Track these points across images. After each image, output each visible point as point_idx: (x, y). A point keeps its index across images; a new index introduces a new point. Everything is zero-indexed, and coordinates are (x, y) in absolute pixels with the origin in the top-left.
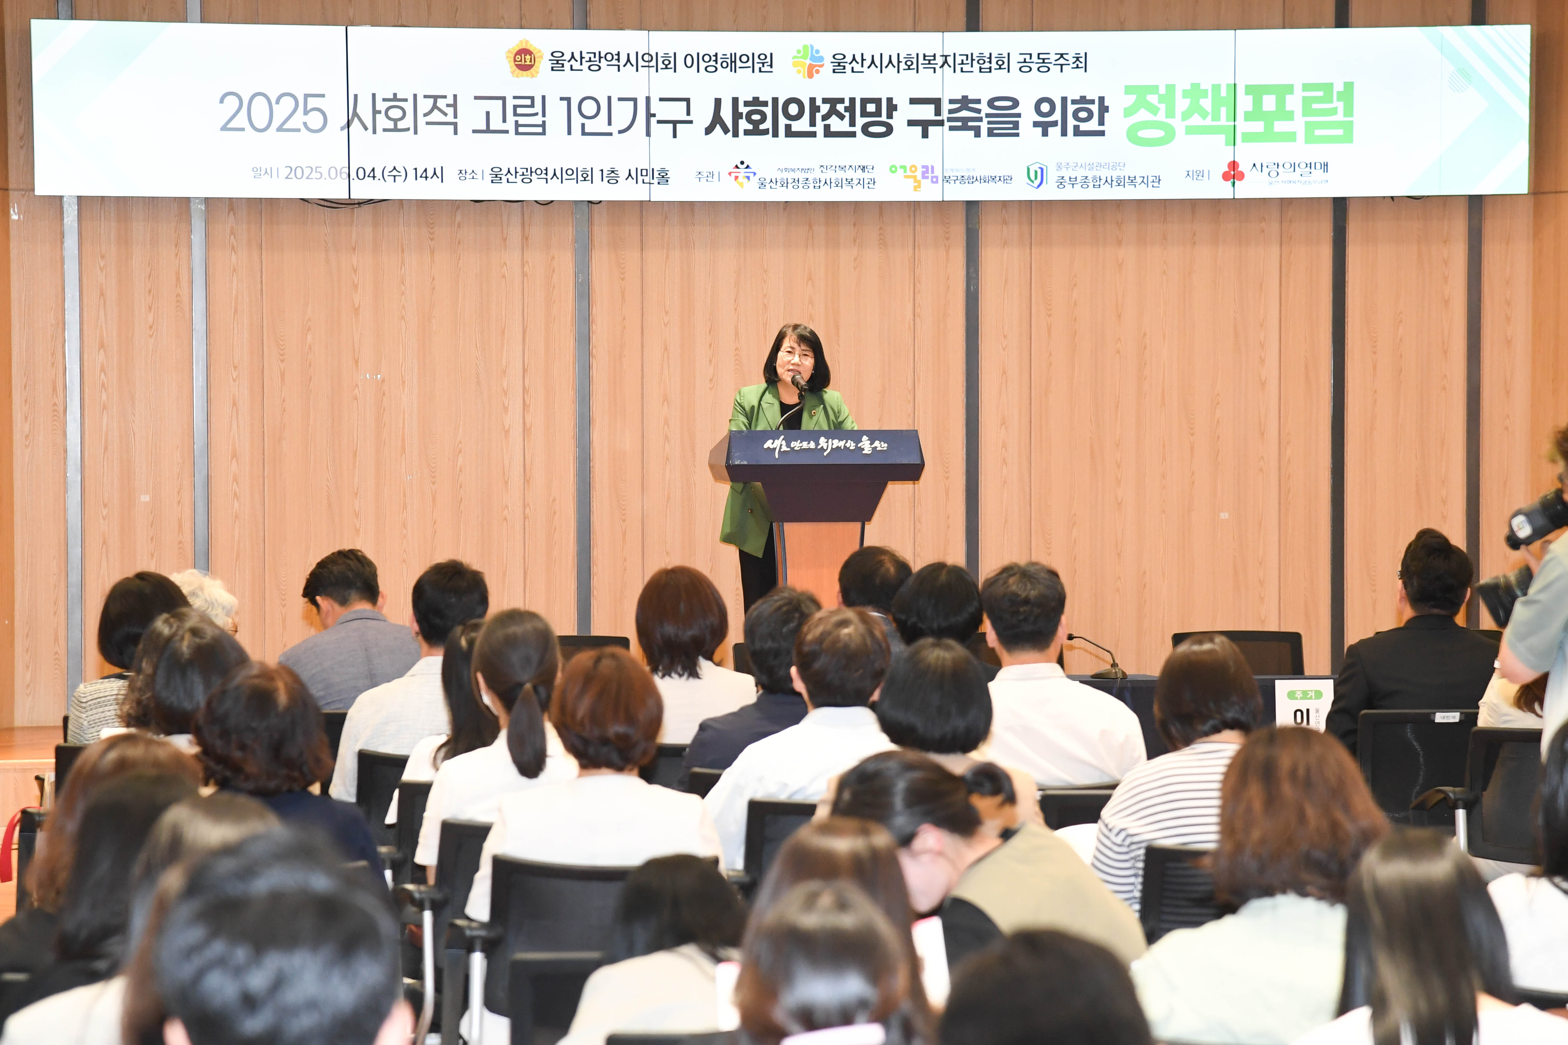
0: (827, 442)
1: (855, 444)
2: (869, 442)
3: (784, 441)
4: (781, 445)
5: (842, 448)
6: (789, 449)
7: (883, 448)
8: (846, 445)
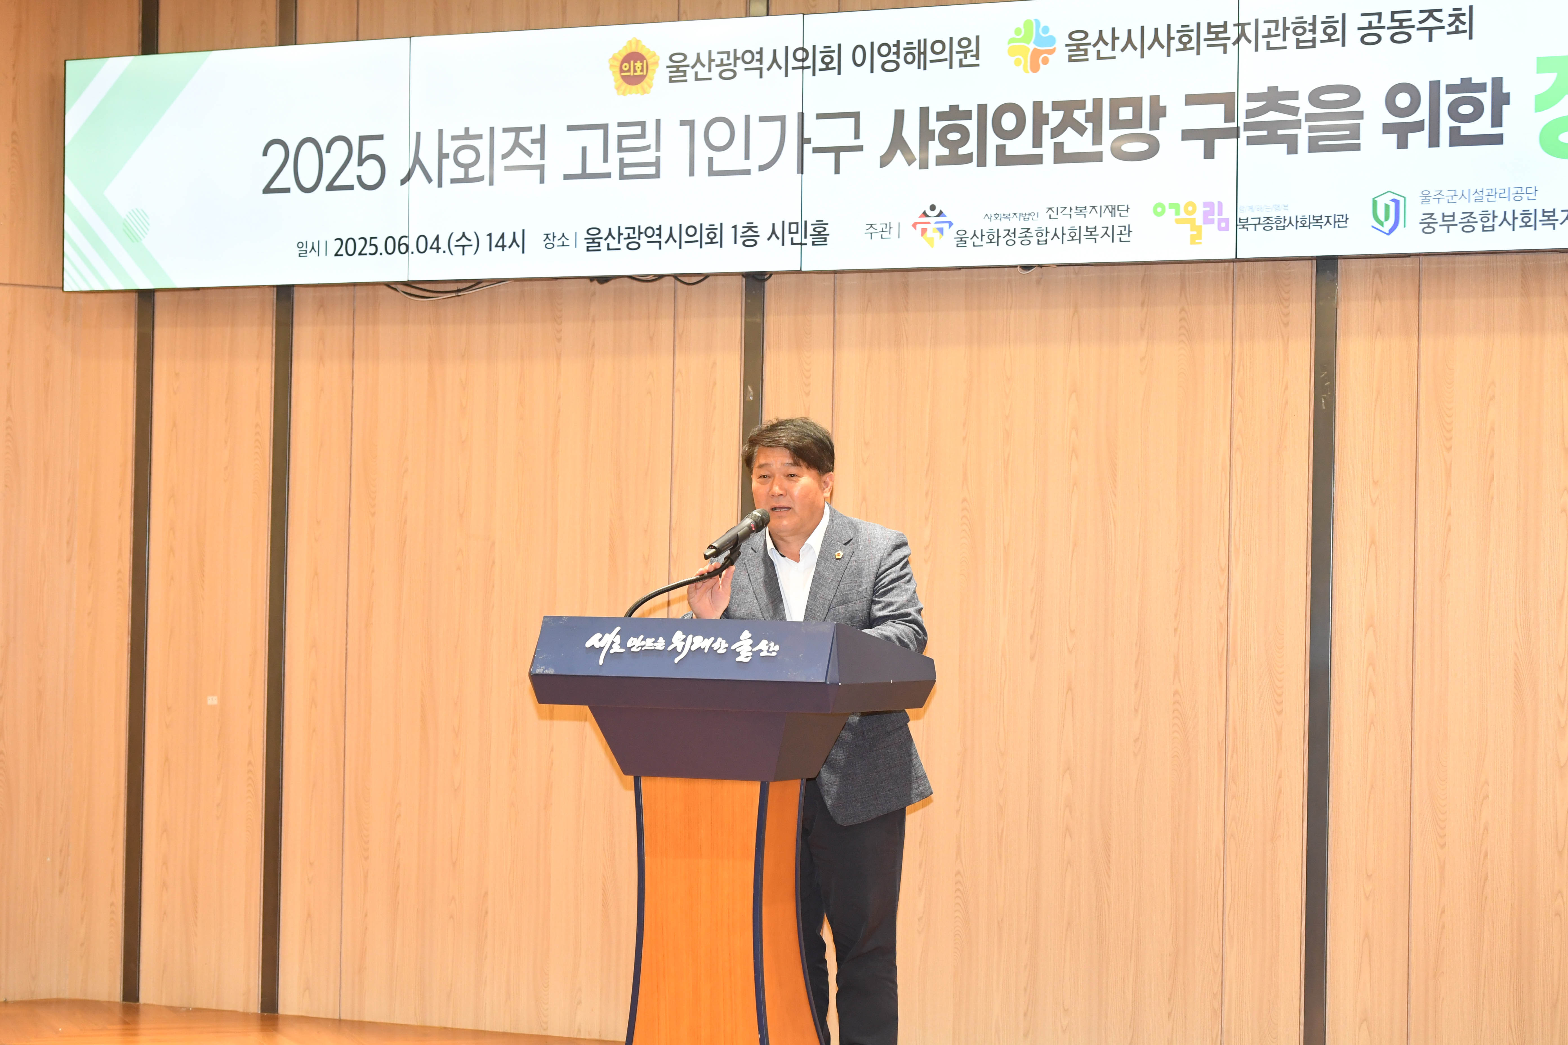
0: (685, 640)
1: (727, 645)
2: (751, 642)
3: (618, 636)
4: (613, 642)
5: (706, 651)
6: (623, 650)
7: (771, 652)
8: (712, 646)
